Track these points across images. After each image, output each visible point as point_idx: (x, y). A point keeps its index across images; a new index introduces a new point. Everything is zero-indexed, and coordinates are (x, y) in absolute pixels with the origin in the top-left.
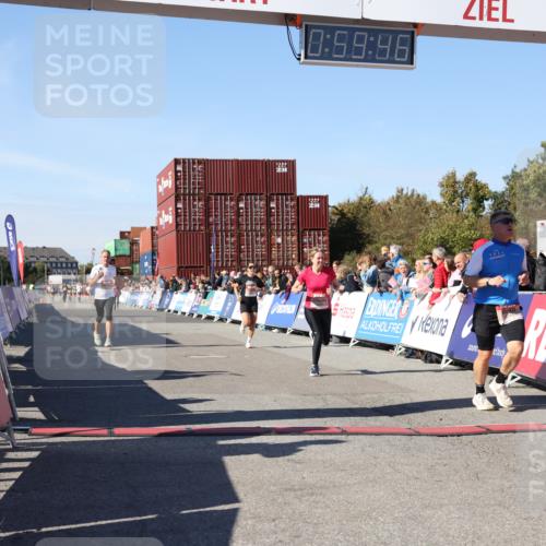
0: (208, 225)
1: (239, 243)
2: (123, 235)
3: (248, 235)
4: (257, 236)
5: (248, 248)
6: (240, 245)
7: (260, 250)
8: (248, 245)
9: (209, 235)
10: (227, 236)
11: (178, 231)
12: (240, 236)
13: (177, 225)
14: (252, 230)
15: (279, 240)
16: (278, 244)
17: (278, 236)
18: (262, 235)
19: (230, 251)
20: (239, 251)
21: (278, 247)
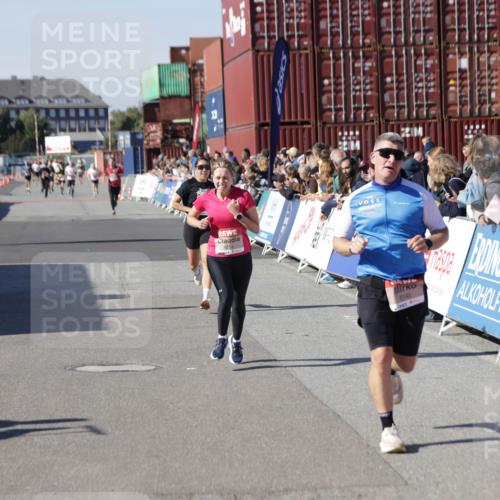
0: (317, 36)
1: (381, 72)
2: (176, 54)
3: (399, 56)
4: (418, 55)
5: (399, 82)
6: (384, 76)
7: (425, 85)
8: (399, 74)
9: (319, 58)
10: (356, 58)
11: (256, 52)
12: (382, 57)
13: (255, 38)
14: (407, 43)
15: (464, 63)
16: (462, 71)
17: (462, 54)
18: (428, 55)
19: (363, 88)
20: (382, 88)
21: (462, 79)
